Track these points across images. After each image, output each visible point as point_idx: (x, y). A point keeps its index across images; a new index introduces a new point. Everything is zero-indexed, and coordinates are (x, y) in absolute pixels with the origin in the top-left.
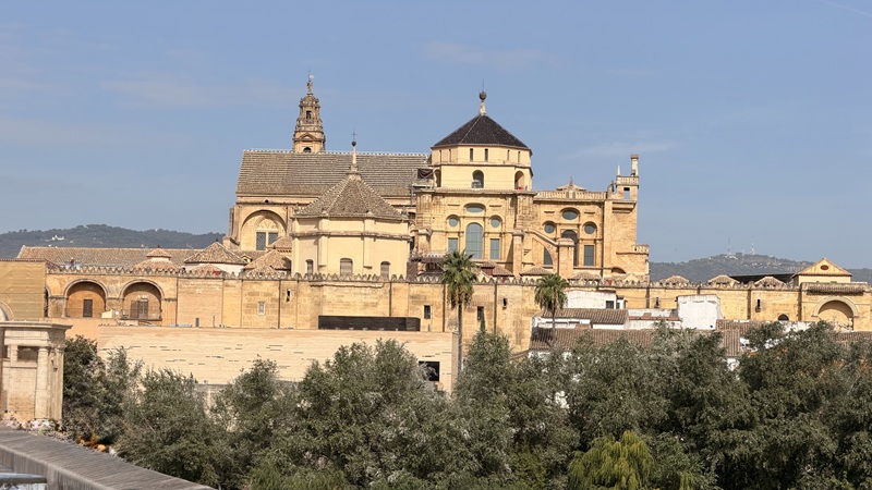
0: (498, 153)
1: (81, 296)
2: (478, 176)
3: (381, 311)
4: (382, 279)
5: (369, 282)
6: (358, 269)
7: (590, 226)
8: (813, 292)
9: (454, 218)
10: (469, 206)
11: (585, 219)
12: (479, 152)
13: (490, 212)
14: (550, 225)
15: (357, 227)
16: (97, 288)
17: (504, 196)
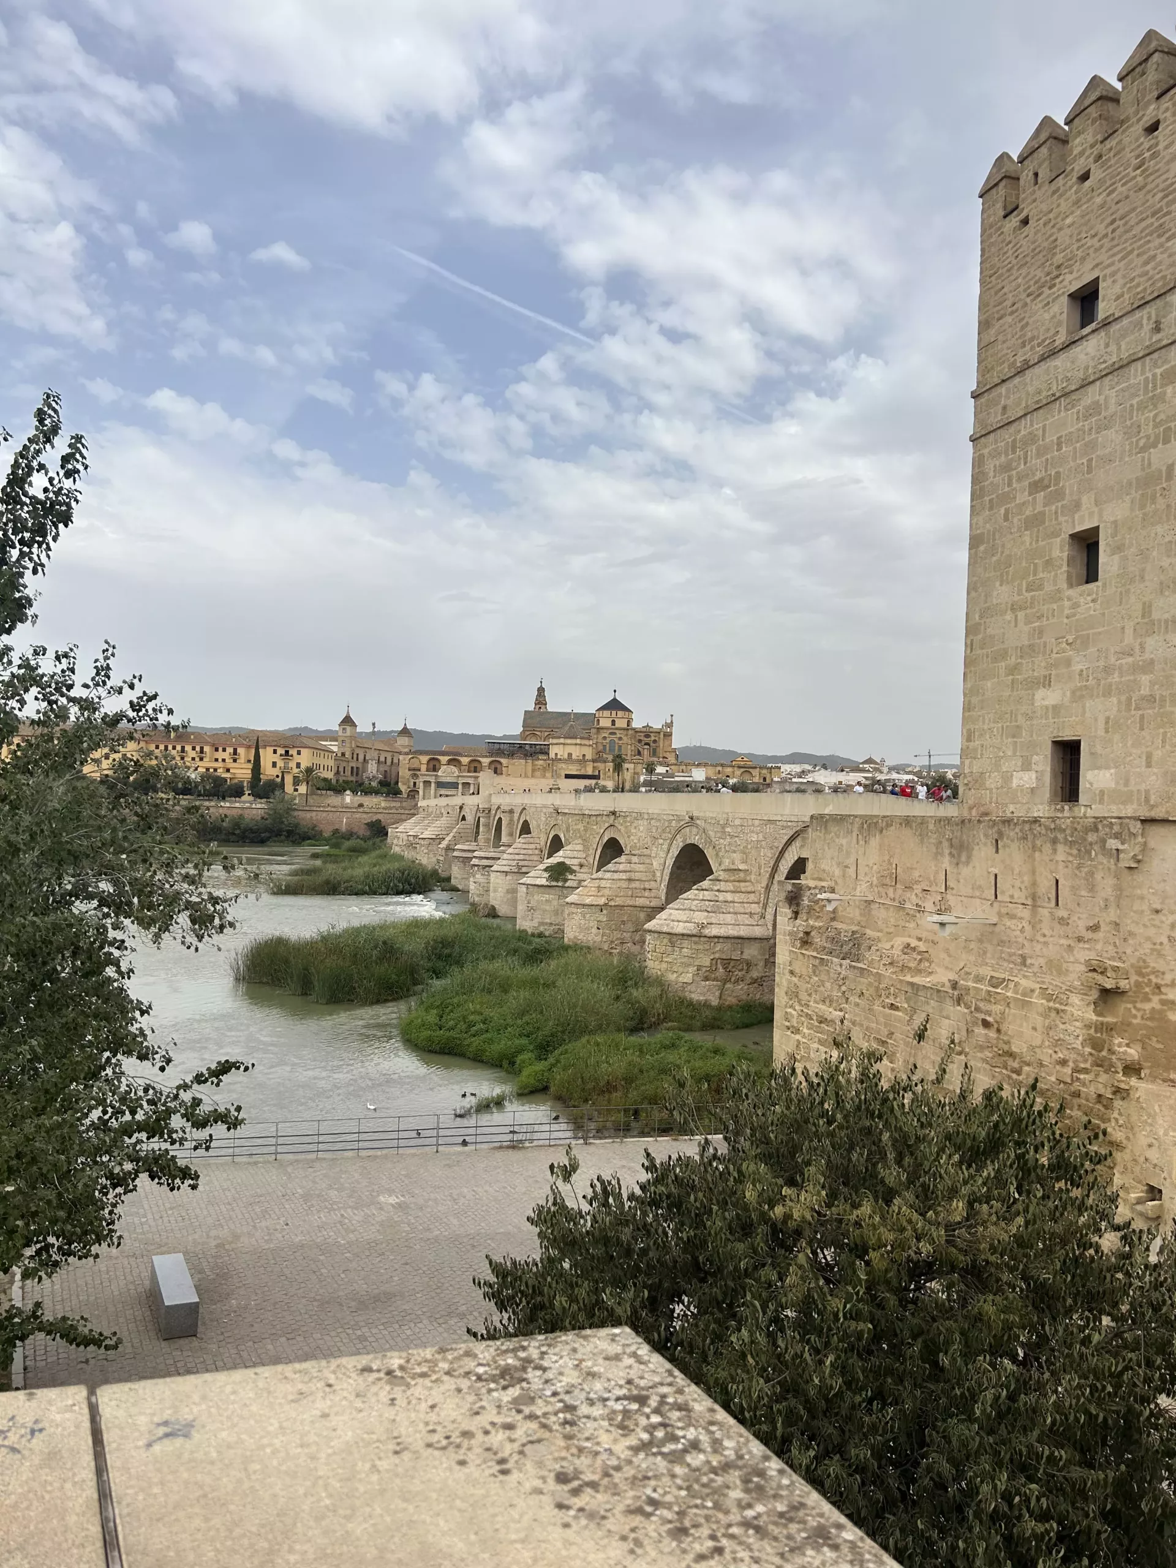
0: (620, 714)
1: (472, 765)
2: (613, 723)
3: (582, 772)
4: (583, 761)
5: (579, 761)
6: (574, 757)
7: (655, 741)
8: (739, 767)
9: (605, 738)
10: (611, 733)
11: (653, 738)
12: (614, 713)
13: (618, 736)
14: (640, 741)
15: (573, 741)
16: (479, 762)
17: (624, 729)
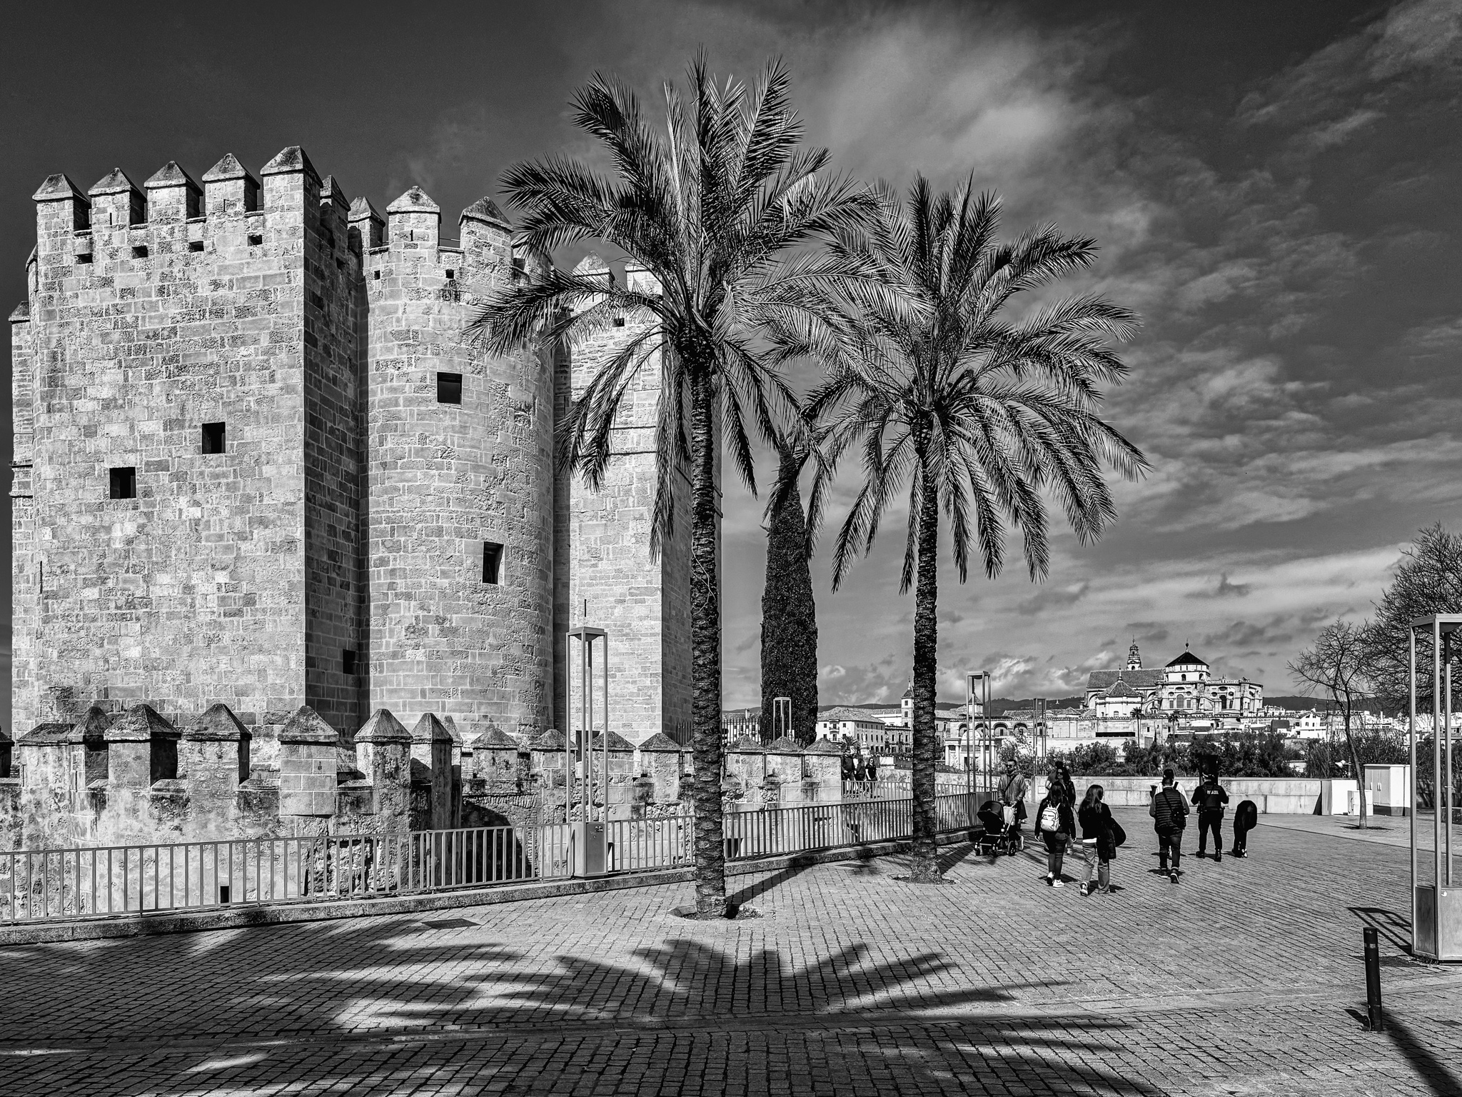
2: (1184, 677)
6: (1121, 714)
9: (1171, 693)
10: (1179, 688)
12: (1184, 667)
13: (1186, 690)
15: (1118, 699)
17: (1194, 683)
